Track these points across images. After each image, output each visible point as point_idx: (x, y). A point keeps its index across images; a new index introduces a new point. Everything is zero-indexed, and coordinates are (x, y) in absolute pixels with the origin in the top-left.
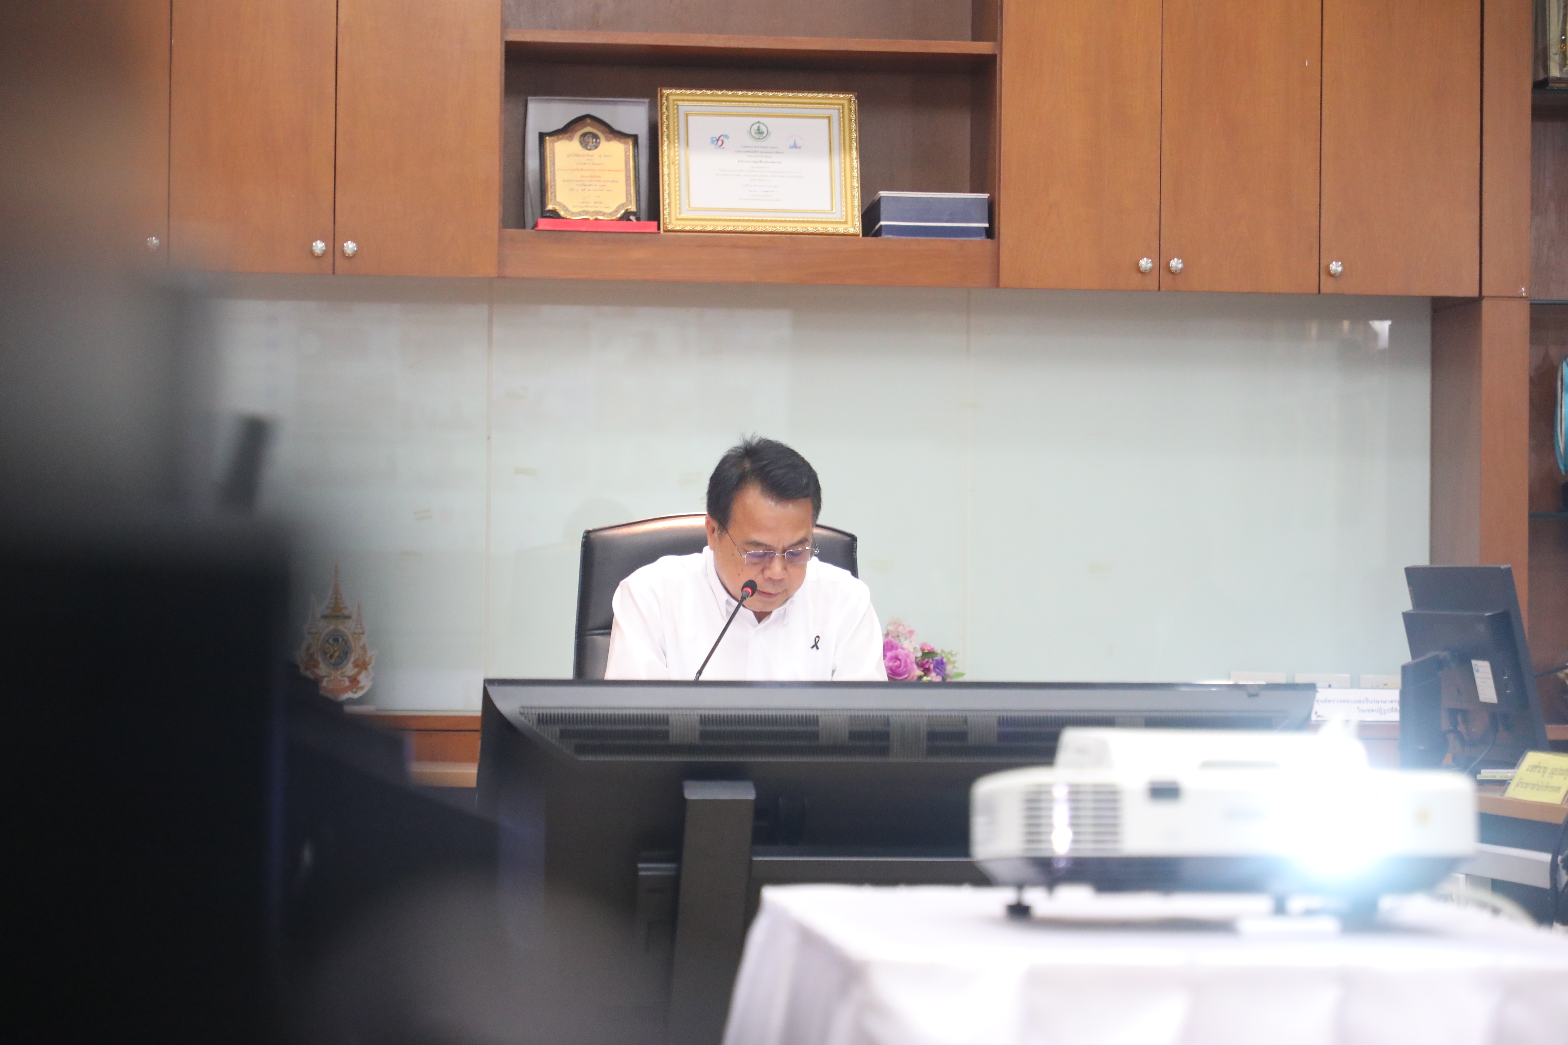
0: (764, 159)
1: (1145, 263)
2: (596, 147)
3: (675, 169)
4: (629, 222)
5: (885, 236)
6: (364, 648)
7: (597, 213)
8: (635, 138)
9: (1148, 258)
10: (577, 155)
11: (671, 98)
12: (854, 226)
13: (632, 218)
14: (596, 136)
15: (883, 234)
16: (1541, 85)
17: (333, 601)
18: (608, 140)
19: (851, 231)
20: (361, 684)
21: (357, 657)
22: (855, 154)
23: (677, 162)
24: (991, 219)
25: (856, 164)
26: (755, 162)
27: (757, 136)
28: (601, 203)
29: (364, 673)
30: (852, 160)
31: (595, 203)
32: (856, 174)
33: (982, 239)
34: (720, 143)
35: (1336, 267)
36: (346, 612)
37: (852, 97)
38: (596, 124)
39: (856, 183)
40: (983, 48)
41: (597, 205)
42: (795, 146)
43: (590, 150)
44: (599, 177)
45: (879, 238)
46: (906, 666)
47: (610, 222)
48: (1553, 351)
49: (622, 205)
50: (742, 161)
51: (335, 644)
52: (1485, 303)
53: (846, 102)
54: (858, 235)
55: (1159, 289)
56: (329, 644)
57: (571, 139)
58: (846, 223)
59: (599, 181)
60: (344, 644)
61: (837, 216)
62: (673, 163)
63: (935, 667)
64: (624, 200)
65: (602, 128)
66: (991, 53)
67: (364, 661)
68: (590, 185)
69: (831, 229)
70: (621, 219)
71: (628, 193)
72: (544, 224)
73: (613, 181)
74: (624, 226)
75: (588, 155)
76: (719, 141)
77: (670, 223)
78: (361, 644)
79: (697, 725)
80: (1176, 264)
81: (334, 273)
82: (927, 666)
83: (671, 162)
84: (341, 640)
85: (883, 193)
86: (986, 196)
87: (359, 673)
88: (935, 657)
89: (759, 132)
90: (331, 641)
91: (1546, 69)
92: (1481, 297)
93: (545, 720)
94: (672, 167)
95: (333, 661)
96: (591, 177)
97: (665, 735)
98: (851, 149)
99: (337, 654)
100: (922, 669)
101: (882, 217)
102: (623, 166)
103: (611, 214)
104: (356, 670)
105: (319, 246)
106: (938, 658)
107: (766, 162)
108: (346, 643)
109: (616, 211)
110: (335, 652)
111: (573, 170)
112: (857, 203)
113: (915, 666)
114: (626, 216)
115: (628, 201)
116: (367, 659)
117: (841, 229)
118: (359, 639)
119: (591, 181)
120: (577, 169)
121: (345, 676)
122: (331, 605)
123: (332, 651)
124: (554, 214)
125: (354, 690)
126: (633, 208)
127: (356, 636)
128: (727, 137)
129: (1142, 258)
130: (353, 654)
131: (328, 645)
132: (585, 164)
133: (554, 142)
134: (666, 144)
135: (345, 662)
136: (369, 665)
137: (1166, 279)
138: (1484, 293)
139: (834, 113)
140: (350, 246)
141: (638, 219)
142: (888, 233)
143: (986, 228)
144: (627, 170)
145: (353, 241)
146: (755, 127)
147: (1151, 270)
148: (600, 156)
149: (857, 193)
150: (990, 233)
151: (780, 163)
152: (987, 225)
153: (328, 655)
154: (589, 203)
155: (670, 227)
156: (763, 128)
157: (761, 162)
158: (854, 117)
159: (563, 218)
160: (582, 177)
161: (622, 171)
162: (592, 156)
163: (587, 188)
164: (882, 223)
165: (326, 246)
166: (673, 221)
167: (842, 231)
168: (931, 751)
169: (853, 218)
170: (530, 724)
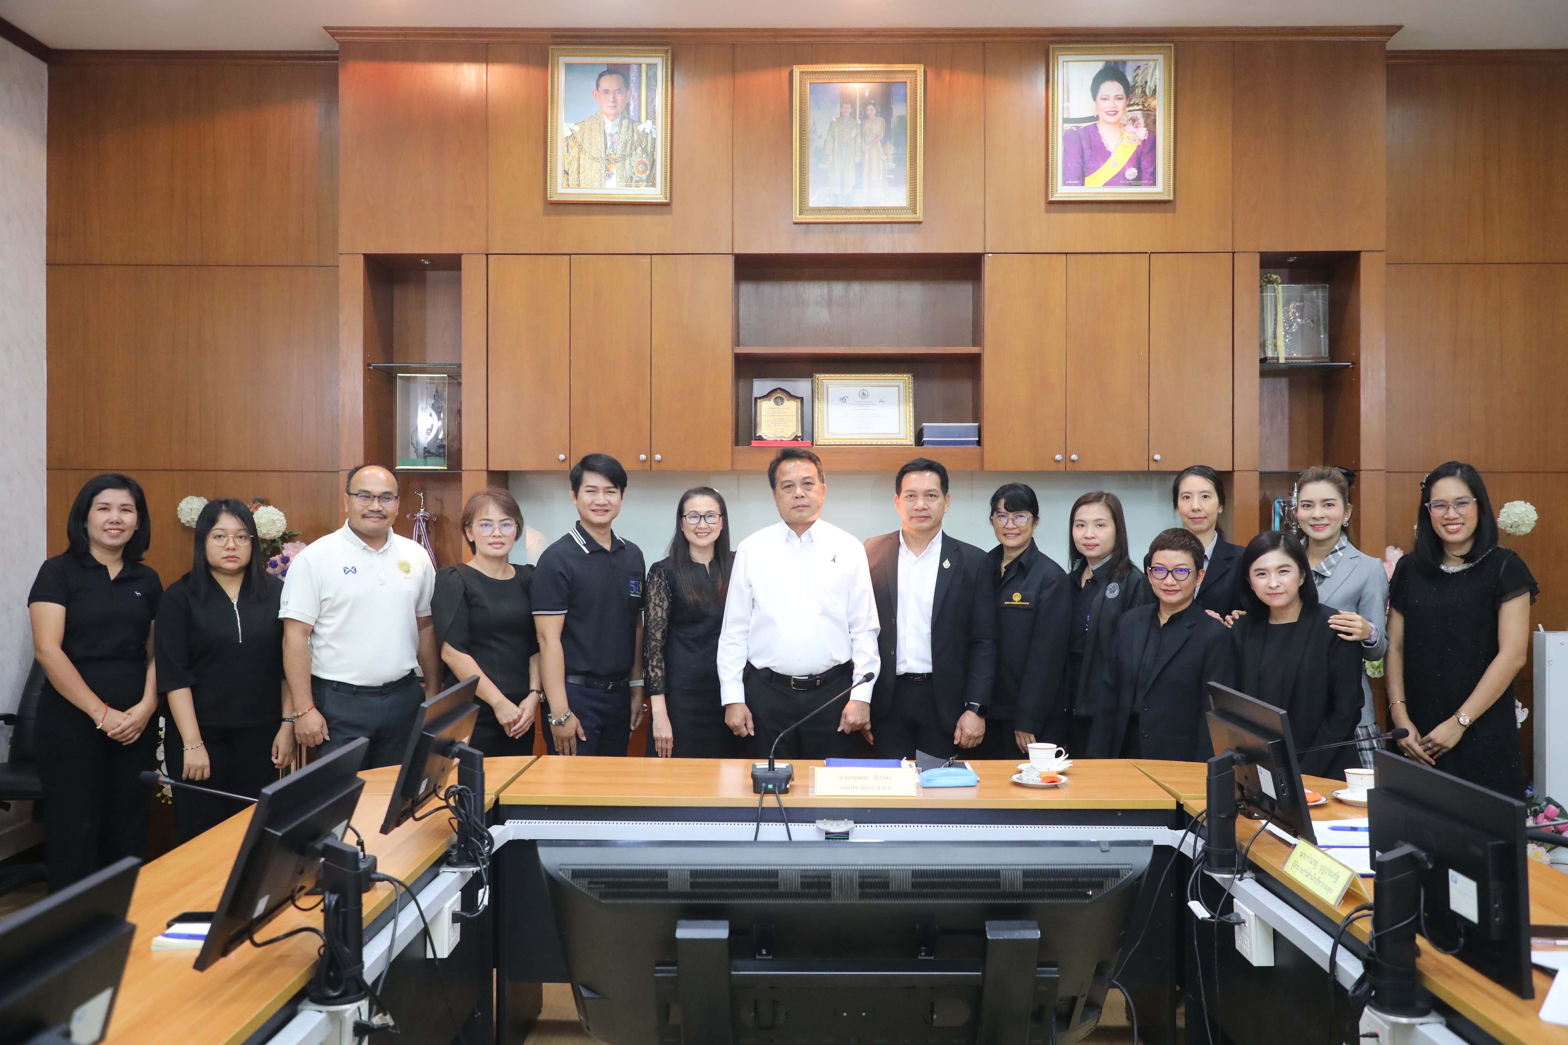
0: (866, 408)
1: (1058, 457)
2: (782, 404)
5: (926, 446)
7: (781, 437)
8: (802, 399)
9: (1060, 454)
10: (773, 408)
11: (820, 378)
12: (910, 440)
13: (799, 439)
14: (782, 399)
15: (924, 445)
16: (1263, 361)
18: (788, 400)
19: (909, 443)
22: (911, 404)
23: (822, 411)
24: (980, 436)
25: (912, 409)
26: (861, 410)
27: (863, 396)
28: (784, 432)
30: (910, 407)
31: (780, 432)
32: (912, 414)
33: (975, 446)
34: (844, 400)
35: (1157, 457)
37: (910, 375)
38: (783, 393)
39: (912, 419)
40: (974, 350)
42: (882, 401)
43: (779, 405)
44: (783, 419)
45: (922, 447)
48: (1268, 493)
49: (794, 433)
50: (855, 409)
52: (1236, 474)
53: (907, 378)
54: (913, 445)
55: (1065, 470)
57: (770, 400)
58: (906, 439)
59: (783, 421)
61: (902, 436)
64: (794, 430)
65: (785, 394)
66: (978, 352)
68: (779, 423)
69: (899, 442)
70: (793, 440)
71: (797, 427)
72: (754, 443)
73: (790, 421)
75: (778, 408)
76: (843, 399)
77: (818, 441)
80: (1074, 457)
81: (651, 470)
83: (819, 411)
85: (924, 424)
86: (977, 424)
89: (864, 394)
91: (1265, 352)
92: (1233, 471)
93: (577, 874)
94: (820, 413)
96: (779, 419)
98: (909, 402)
101: (924, 435)
102: (795, 414)
103: (788, 437)
105: (643, 457)
109: (790, 435)
111: (770, 416)
112: (912, 429)
114: (796, 438)
115: (798, 431)
117: (904, 442)
119: (779, 421)
120: (773, 415)
124: (760, 438)
126: (800, 434)
128: (847, 397)
129: (1057, 454)
132: (776, 412)
133: (761, 402)
134: (817, 401)
137: (1069, 465)
138: (1235, 469)
139: (901, 384)
140: (658, 457)
141: (802, 440)
142: (927, 444)
143: (977, 441)
144: (797, 415)
145: (660, 454)
146: (862, 392)
147: (1062, 460)
148: (784, 408)
149: (912, 424)
150: (979, 443)
151: (874, 410)
152: (977, 439)
154: (778, 432)
155: (818, 444)
156: (866, 392)
157: (864, 409)
158: (911, 386)
159: (765, 440)
160: (775, 419)
161: (793, 418)
162: (780, 408)
163: (777, 425)
164: (924, 439)
165: (646, 457)
166: (820, 440)
167: (904, 443)
168: (862, 896)
169: (910, 437)
170: (566, 878)
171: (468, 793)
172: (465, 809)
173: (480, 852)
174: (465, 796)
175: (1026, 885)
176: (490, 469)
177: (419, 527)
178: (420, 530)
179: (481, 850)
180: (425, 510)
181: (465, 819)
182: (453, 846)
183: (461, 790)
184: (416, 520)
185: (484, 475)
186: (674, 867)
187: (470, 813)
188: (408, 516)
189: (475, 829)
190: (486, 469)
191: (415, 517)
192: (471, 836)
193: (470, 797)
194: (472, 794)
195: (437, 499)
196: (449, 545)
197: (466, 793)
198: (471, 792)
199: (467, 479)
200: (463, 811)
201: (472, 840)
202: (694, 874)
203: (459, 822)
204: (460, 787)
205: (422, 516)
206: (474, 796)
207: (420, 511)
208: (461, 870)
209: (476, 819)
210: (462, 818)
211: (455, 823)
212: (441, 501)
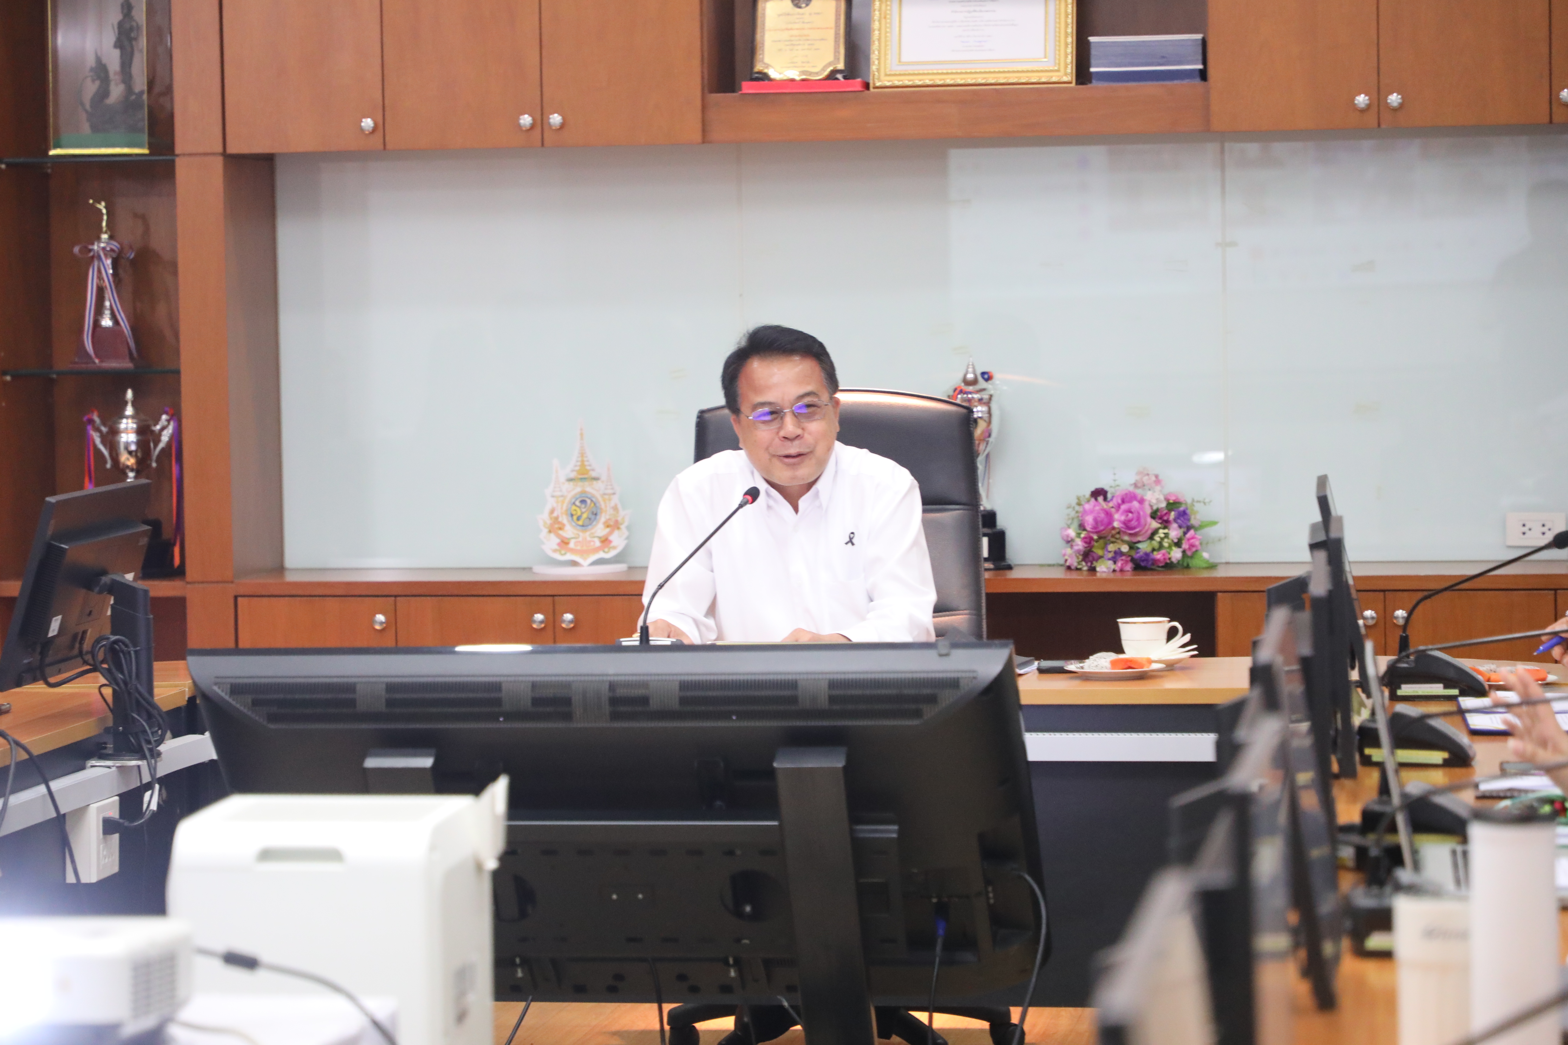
0: (978, 8)
1: (1365, 100)
2: (807, 5)
3: (886, 23)
4: (836, 81)
5: (1095, 84)
6: (615, 508)
7: (804, 72)
9: (1365, 94)
10: (788, 14)
12: (1066, 72)
13: (839, 76)
15: (1094, 81)
17: (579, 463)
19: (1065, 79)
20: (612, 544)
21: (608, 517)
23: (888, 16)
24: (1205, 62)
25: (1070, 10)
26: (969, 12)
28: (808, 62)
29: (616, 532)
30: (1066, 6)
31: (803, 62)
32: (1072, 18)
33: (1197, 81)
36: (593, 474)
39: (1072, 29)
41: (804, 65)
43: (800, 7)
44: (808, 36)
45: (1089, 86)
46: (1138, 519)
47: (820, 81)
49: (830, 64)
50: (956, 12)
51: (583, 506)
54: (1070, 83)
55: (1379, 125)
56: (576, 506)
58: (1058, 71)
59: (808, 40)
60: (593, 505)
61: (1052, 64)
62: (885, 18)
63: (1175, 520)
64: (831, 58)
67: (617, 522)
68: (799, 45)
69: (1046, 77)
70: (828, 78)
71: (836, 51)
72: (748, 88)
73: (822, 39)
74: (832, 86)
75: (799, 14)
77: (879, 80)
78: (613, 504)
79: (384, 693)
80: (1396, 99)
81: (543, 145)
82: (1165, 518)
83: (883, 16)
84: (589, 501)
85: (1094, 39)
86: (1199, 36)
87: (611, 533)
88: (1179, 507)
90: (578, 503)
94: (883, 21)
95: (580, 523)
96: (800, 36)
97: (352, 703)
99: (585, 516)
100: (1160, 521)
101: (1093, 62)
102: (832, 23)
103: (817, 74)
104: (608, 530)
105: (526, 120)
106: (1182, 509)
107: (981, 11)
108: (595, 504)
109: (823, 70)
110: (582, 513)
111: (782, 30)
112: (1071, 49)
113: (1149, 519)
114: (832, 76)
115: (837, 59)
116: (619, 519)
117: (1055, 77)
118: (610, 500)
119: (800, 40)
120: (787, 29)
121: (594, 537)
122: (577, 468)
123: (579, 513)
124: (764, 77)
125: (606, 550)
126: (841, 66)
127: (606, 497)
129: (1359, 94)
130: (603, 515)
131: (574, 507)
132: (795, 23)
133: (765, 2)
135: (594, 523)
136: (621, 524)
137: (1388, 116)
140: (556, 119)
141: (845, 77)
142: (1098, 80)
143: (1200, 70)
144: (837, 27)
145: (560, 114)
147: (1369, 106)
148: (810, 14)
149: (1072, 39)
150: (1203, 75)
151: (994, 11)
152: (1200, 67)
153: (575, 518)
154: (796, 63)
155: (878, 84)
157: (975, 11)
159: (772, 79)
160: (792, 36)
161: (831, 28)
162: (803, 14)
163: (796, 48)
164: (1092, 70)
165: (534, 119)
166: (883, 77)
167: (1054, 79)
168: (615, 716)
169: (1066, 67)
170: (223, 694)
171: (126, 646)
172: (122, 673)
173: (147, 738)
174: (123, 652)
175: (832, 699)
176: (232, 149)
177: (99, 271)
178: (100, 277)
179: (148, 735)
180: (111, 237)
181: (122, 685)
182: (107, 730)
183: (116, 642)
184: (93, 257)
185: (219, 162)
186: (364, 680)
187: (130, 677)
188: (76, 250)
189: (138, 702)
190: (220, 149)
191: (90, 250)
192: (132, 711)
193: (129, 653)
194: (132, 649)
195: (136, 215)
196: (161, 309)
197: (123, 647)
198: (130, 645)
199: (183, 169)
200: (120, 676)
201: (133, 717)
202: (391, 688)
203: (114, 691)
204: (113, 638)
205: (104, 249)
206: (136, 652)
207: (99, 239)
208: (119, 763)
209: (139, 686)
210: (118, 684)
211: (108, 692)
212: (143, 218)
